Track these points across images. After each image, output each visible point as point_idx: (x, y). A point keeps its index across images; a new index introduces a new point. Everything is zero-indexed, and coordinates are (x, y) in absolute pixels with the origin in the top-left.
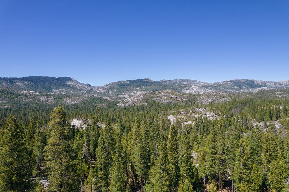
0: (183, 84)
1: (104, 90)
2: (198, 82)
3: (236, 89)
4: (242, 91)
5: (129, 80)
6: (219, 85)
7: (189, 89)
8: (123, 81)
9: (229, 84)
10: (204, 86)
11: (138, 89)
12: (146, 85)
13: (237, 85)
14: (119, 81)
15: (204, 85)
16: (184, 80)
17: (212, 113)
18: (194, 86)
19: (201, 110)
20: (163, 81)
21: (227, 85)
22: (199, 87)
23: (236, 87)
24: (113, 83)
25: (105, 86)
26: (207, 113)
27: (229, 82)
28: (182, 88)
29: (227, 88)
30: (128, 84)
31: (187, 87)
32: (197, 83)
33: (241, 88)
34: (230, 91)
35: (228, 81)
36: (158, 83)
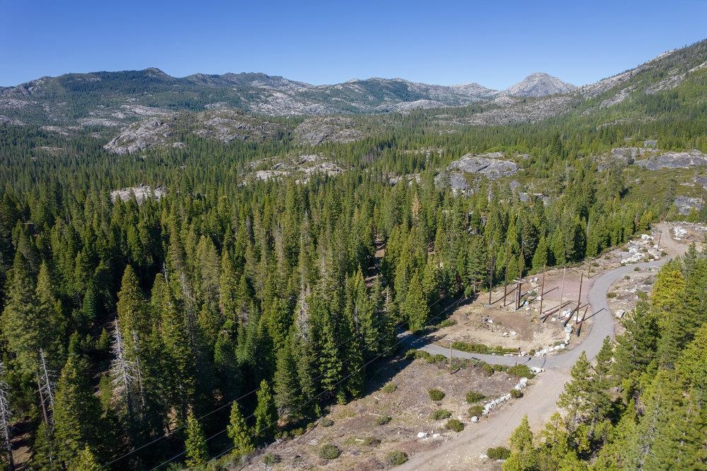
0: (252, 88)
1: (25, 103)
2: (285, 82)
3: (371, 104)
4: (383, 106)
5: (99, 73)
6: (335, 91)
7: (266, 102)
8: (81, 76)
9: (356, 90)
10: (302, 94)
11: (134, 99)
12: (155, 91)
13: (372, 93)
14: (66, 75)
15: (300, 91)
16: (252, 77)
17: (332, 165)
18: (278, 95)
19: (312, 158)
20: (196, 76)
21: (352, 91)
22: (290, 96)
23: (371, 98)
24: (47, 80)
25: (22, 88)
26: (324, 165)
27: (356, 86)
28: (251, 98)
29: (352, 101)
30: (99, 86)
31: (262, 97)
32: (284, 85)
33: (381, 99)
34: (357, 106)
35: (354, 83)
36: (187, 82)
